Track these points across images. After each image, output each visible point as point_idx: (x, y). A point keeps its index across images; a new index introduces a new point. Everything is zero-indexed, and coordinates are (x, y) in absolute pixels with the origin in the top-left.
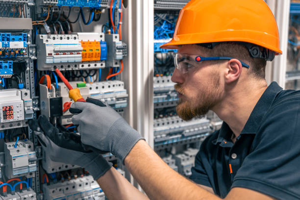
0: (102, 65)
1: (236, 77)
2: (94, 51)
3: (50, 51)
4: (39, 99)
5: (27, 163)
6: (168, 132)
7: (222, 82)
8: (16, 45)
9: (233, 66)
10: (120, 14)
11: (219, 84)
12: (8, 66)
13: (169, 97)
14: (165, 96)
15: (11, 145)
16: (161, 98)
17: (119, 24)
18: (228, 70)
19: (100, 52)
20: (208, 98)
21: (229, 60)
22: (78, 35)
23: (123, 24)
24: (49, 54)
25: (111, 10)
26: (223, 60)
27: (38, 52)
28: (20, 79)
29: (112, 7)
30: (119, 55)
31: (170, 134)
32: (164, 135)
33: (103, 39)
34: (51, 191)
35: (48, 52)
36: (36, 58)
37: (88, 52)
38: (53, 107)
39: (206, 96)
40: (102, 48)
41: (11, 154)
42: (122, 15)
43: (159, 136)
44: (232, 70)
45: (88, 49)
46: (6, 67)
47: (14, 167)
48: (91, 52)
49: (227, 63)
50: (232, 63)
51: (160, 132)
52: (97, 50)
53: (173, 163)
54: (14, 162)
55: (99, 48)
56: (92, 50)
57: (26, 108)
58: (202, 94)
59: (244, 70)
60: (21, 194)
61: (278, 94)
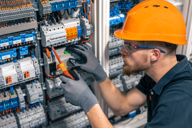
0: (78, 39)
1: (157, 59)
2: (74, 34)
3: (48, 39)
4: (43, 60)
5: (38, 97)
6: (117, 69)
7: (149, 60)
8: (29, 40)
9: (156, 52)
10: (89, 7)
11: (147, 61)
12: (25, 50)
13: (119, 50)
14: (116, 50)
15: (29, 87)
16: (114, 51)
17: (89, 13)
18: (153, 54)
19: (77, 33)
20: (140, 67)
21: (154, 49)
22: (64, 26)
23: (91, 13)
24: (48, 41)
25: (84, 4)
26: (150, 49)
27: (41, 35)
28: (32, 51)
29: (85, 1)
30: (89, 33)
31: (118, 69)
32: (115, 70)
33: (79, 25)
34: (52, 106)
35: (47, 40)
36: (41, 39)
37: (70, 35)
38: (51, 68)
39: (139, 66)
40: (78, 31)
41: (30, 93)
42: (90, 8)
43: (112, 71)
44: (155, 54)
45: (70, 33)
46: (24, 50)
47: (31, 100)
48: (72, 35)
49: (152, 50)
50: (155, 51)
51: (113, 69)
52: (75, 32)
53: (120, 82)
54: (31, 98)
55: (77, 31)
56: (73, 33)
57: (36, 71)
58: (137, 65)
59: (162, 54)
60: (36, 109)
61: (177, 74)
